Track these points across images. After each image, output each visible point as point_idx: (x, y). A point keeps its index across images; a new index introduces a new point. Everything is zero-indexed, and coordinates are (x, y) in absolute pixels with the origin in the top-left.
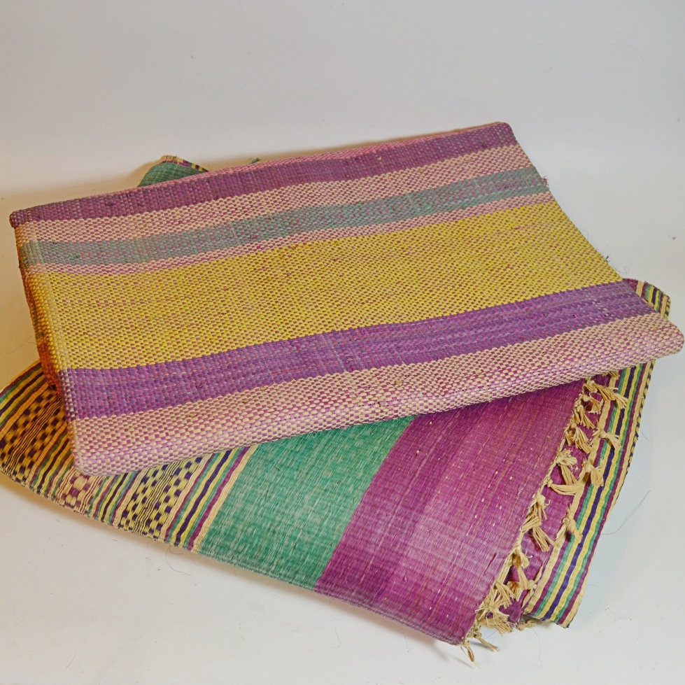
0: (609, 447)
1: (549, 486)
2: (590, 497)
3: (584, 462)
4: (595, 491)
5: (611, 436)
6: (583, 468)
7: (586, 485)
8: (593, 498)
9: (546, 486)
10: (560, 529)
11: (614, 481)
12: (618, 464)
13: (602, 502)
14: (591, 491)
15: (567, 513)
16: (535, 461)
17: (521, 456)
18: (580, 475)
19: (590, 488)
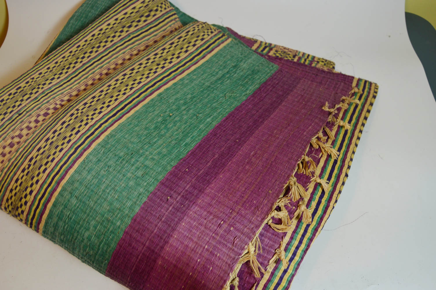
0: (320, 190)
1: (269, 224)
2: (300, 231)
3: (300, 203)
4: (304, 226)
5: (323, 182)
6: (298, 208)
7: (298, 222)
8: (302, 231)
9: (267, 224)
10: (273, 257)
11: (321, 216)
12: (326, 202)
13: (309, 235)
14: (302, 226)
15: (280, 244)
16: (254, 214)
17: (245, 208)
18: (295, 214)
19: (301, 224)
